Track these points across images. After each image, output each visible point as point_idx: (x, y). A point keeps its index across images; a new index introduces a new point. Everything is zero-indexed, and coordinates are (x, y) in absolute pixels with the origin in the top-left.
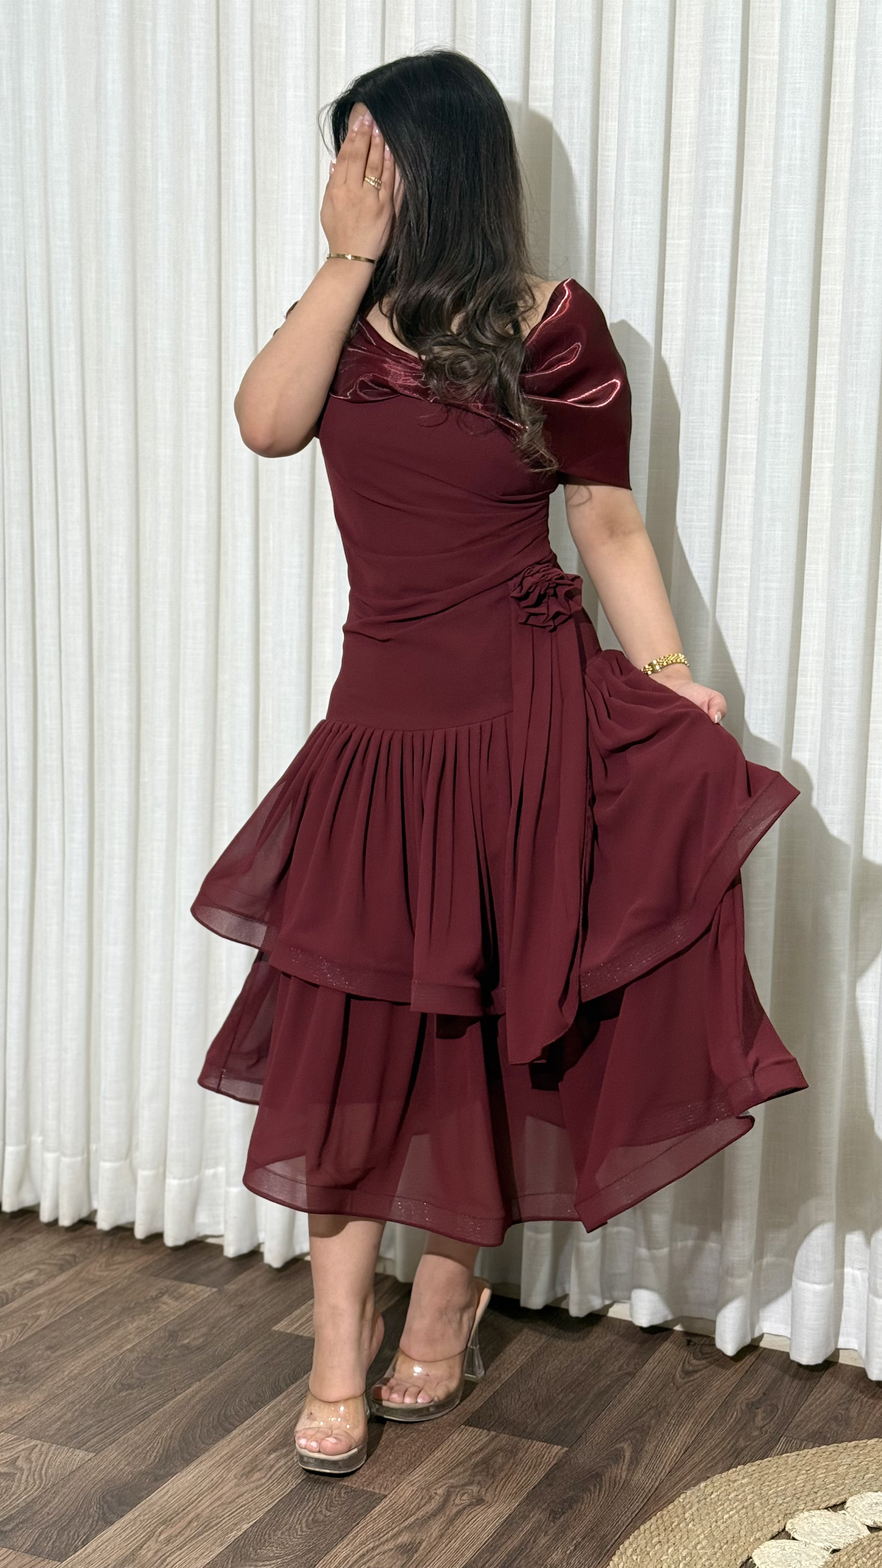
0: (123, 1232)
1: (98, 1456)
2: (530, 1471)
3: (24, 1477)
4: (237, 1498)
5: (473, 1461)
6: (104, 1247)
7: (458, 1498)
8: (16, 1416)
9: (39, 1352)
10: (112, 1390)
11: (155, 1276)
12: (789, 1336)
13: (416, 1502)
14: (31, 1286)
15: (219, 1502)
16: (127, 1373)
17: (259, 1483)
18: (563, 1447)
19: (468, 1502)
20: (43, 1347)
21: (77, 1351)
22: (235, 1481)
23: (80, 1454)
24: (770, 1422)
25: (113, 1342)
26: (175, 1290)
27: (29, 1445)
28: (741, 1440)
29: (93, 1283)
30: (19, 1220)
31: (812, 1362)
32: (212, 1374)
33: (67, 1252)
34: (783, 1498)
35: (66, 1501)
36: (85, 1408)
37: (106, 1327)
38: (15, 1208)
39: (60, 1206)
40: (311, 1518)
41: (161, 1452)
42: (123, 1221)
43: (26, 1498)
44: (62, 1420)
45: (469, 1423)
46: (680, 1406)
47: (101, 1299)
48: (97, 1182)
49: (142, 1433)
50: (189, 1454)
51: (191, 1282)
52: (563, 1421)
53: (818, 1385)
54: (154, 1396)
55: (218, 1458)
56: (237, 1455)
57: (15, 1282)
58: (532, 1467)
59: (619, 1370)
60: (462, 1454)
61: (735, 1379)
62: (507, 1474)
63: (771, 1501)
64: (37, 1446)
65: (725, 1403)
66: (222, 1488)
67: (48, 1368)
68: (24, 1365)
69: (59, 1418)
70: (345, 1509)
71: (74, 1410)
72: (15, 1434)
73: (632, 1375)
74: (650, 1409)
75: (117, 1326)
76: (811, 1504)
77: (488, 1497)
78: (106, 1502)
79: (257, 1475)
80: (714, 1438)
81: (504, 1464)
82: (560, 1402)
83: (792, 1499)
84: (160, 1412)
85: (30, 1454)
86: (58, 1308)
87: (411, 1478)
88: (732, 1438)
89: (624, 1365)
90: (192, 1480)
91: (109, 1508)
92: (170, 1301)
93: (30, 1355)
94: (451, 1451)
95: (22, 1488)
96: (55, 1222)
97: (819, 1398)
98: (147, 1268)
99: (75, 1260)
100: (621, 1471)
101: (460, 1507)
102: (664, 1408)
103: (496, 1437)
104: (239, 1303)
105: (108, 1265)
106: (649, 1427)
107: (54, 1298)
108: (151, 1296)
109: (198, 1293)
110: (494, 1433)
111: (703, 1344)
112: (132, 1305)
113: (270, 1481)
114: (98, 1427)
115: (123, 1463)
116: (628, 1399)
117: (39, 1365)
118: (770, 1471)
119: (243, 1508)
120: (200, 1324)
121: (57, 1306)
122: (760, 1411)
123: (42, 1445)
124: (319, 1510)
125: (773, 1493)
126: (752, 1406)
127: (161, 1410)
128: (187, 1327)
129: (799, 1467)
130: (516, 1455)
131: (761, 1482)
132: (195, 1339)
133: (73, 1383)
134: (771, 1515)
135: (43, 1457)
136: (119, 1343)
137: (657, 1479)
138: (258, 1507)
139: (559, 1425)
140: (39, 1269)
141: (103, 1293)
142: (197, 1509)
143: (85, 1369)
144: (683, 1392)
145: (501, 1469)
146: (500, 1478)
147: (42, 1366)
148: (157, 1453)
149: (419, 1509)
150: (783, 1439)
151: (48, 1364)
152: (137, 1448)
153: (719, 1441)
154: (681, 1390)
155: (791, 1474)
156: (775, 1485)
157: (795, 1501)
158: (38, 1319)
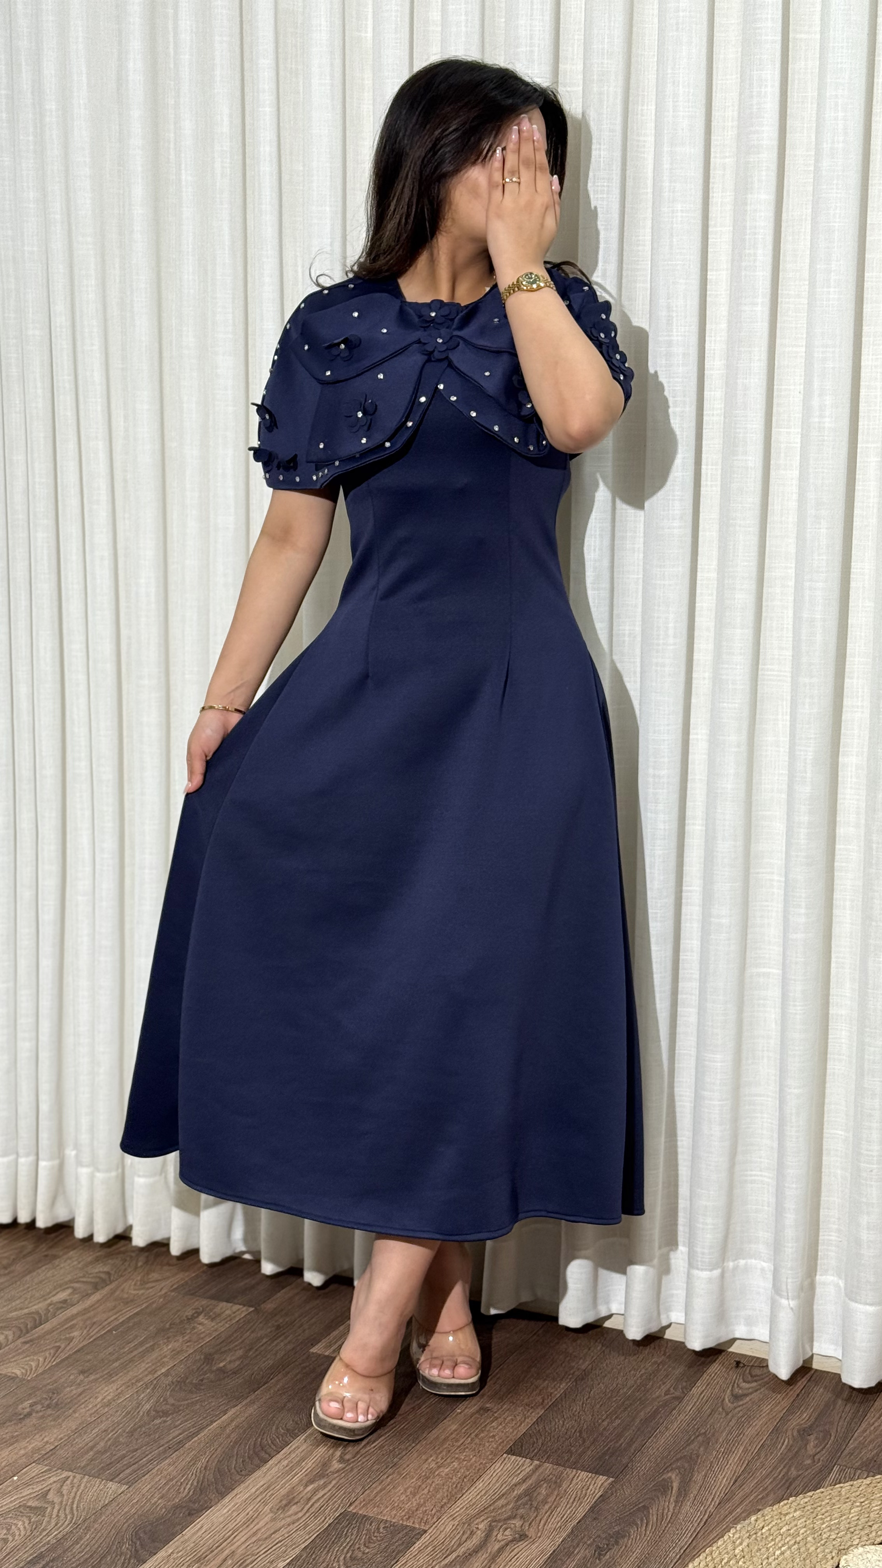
0: (159, 1247)
1: (131, 1489)
2: (575, 1504)
3: (55, 1511)
4: (274, 1533)
5: (516, 1492)
6: (140, 1264)
7: (501, 1533)
8: (48, 1446)
9: (72, 1377)
10: (146, 1418)
11: (192, 1294)
12: (840, 1358)
13: (457, 1538)
14: (64, 1306)
15: (254, 1539)
16: (162, 1399)
17: (296, 1517)
18: (609, 1477)
19: (510, 1538)
20: (75, 1372)
21: (111, 1375)
22: (271, 1515)
23: (113, 1486)
24: (822, 1450)
25: (147, 1366)
26: (211, 1310)
27: (61, 1477)
28: (793, 1469)
29: (127, 1302)
30: (53, 1235)
31: (865, 1386)
32: (249, 1399)
33: (101, 1270)
34: (837, 1532)
35: (97, 1538)
36: (118, 1437)
37: (141, 1350)
38: (49, 1224)
39: (95, 1223)
40: (349, 1555)
41: (195, 1484)
42: (158, 1237)
43: (56, 1535)
44: (95, 1449)
45: (511, 1452)
46: (730, 1433)
47: (136, 1320)
48: (132, 1197)
49: (176, 1464)
50: (223, 1486)
51: (228, 1301)
52: (609, 1448)
53: (872, 1410)
54: (188, 1424)
55: (253, 1490)
56: (273, 1487)
57: (49, 1301)
58: (577, 1499)
59: (666, 1394)
60: (504, 1486)
61: (786, 1403)
62: (550, 1507)
63: (825, 1536)
64: (69, 1477)
65: (776, 1430)
66: (258, 1523)
67: (80, 1394)
68: (56, 1391)
69: (92, 1448)
70: (383, 1546)
71: (106, 1439)
72: (46, 1465)
73: (680, 1399)
74: (698, 1436)
75: (152, 1348)
76: (865, 1538)
77: (531, 1533)
78: (139, 1539)
79: (294, 1509)
80: (764, 1467)
81: (548, 1496)
82: (605, 1429)
83: (846, 1534)
84: (195, 1442)
85: (62, 1486)
86: (91, 1330)
87: (452, 1511)
88: (784, 1467)
89: (672, 1389)
90: (226, 1515)
91: (141, 1545)
92: (206, 1322)
93: (63, 1380)
94: (493, 1482)
95: (53, 1524)
96: (90, 1238)
97: (873, 1424)
98: (182, 1285)
99: (110, 1278)
100: (668, 1504)
101: (502, 1543)
102: (713, 1435)
103: (539, 1466)
104: (276, 1324)
105: (143, 1283)
106: (698, 1457)
107: (89, 1318)
108: (186, 1316)
109: (234, 1313)
110: (538, 1462)
111: (752, 1366)
112: (167, 1326)
113: (307, 1515)
114: (131, 1458)
115: (157, 1496)
116: (676, 1425)
117: (72, 1390)
118: (823, 1503)
119: (279, 1545)
120: (236, 1346)
121: (90, 1328)
122: (812, 1437)
123: (74, 1477)
124: (357, 1546)
125: (827, 1527)
126: (804, 1433)
127: (196, 1439)
128: (223, 1350)
129: (853, 1499)
130: (560, 1486)
131: (814, 1515)
132: (230, 1362)
133: (106, 1410)
134: (824, 1551)
135: (75, 1489)
136: (153, 1367)
137: (706, 1511)
138: (295, 1544)
139: (605, 1454)
140: (73, 1288)
141: (137, 1314)
142: (232, 1545)
143: (119, 1394)
144: (733, 1417)
145: (544, 1502)
146: (544, 1511)
147: (74, 1392)
148: (192, 1484)
149: (460, 1545)
150: (836, 1468)
151: (80, 1390)
152: (172, 1480)
153: (770, 1469)
154: (730, 1415)
155: (844, 1506)
156: (828, 1519)
157: (849, 1535)
158: (71, 1341)
